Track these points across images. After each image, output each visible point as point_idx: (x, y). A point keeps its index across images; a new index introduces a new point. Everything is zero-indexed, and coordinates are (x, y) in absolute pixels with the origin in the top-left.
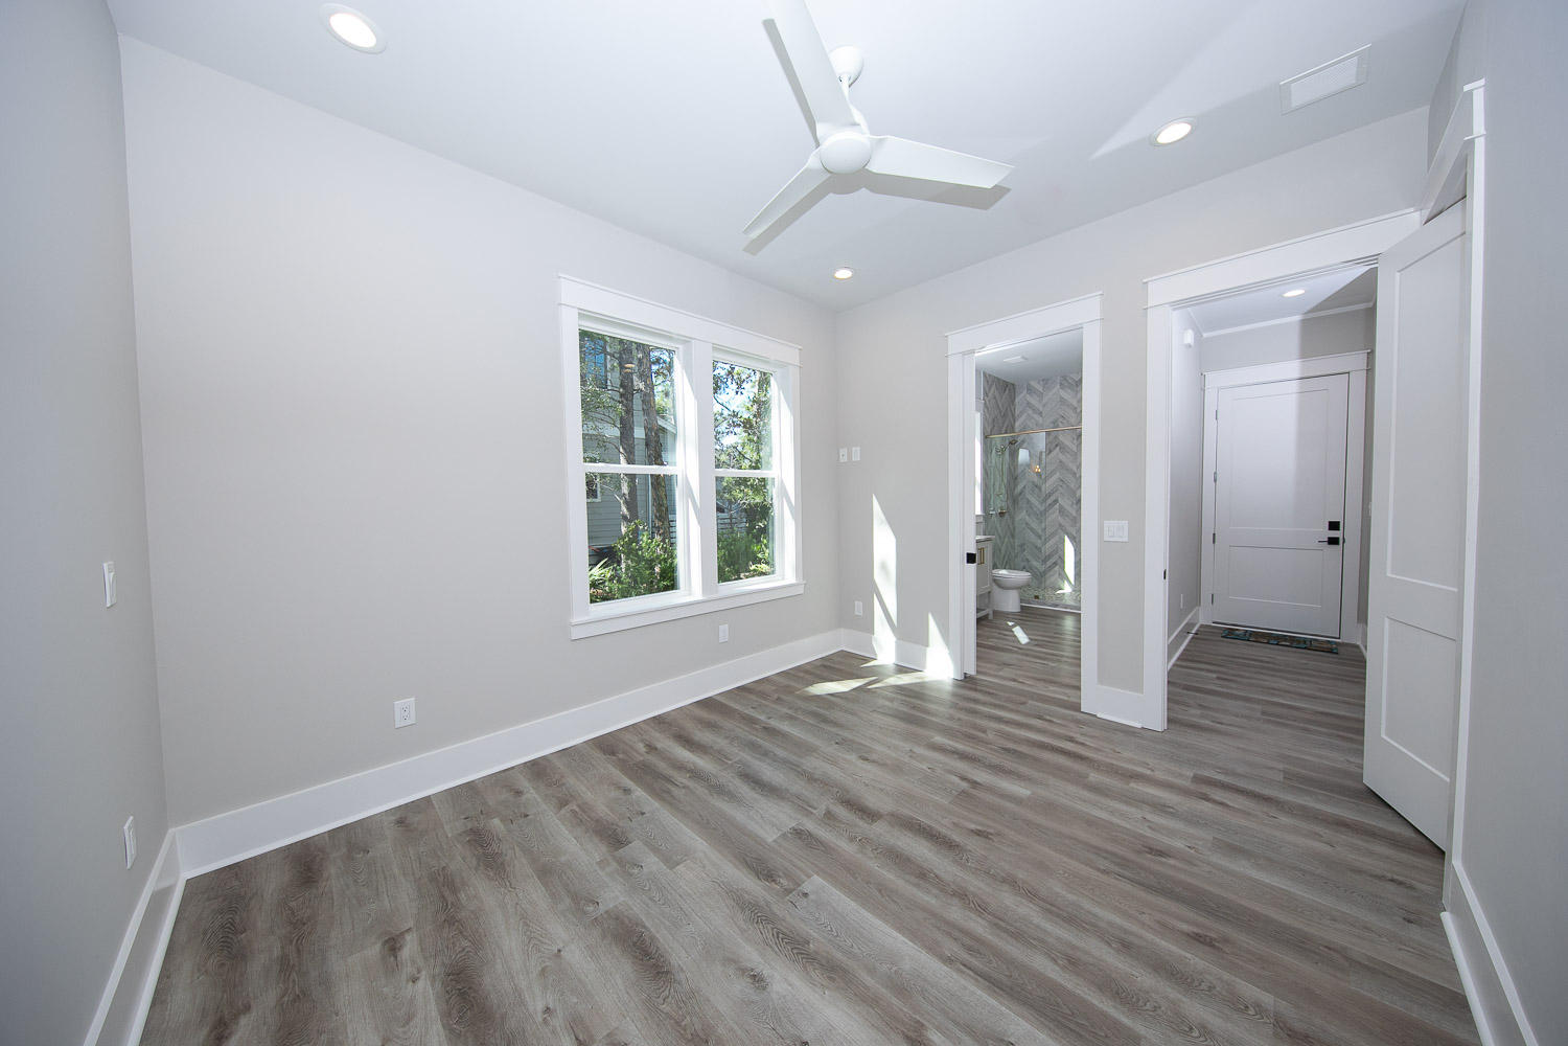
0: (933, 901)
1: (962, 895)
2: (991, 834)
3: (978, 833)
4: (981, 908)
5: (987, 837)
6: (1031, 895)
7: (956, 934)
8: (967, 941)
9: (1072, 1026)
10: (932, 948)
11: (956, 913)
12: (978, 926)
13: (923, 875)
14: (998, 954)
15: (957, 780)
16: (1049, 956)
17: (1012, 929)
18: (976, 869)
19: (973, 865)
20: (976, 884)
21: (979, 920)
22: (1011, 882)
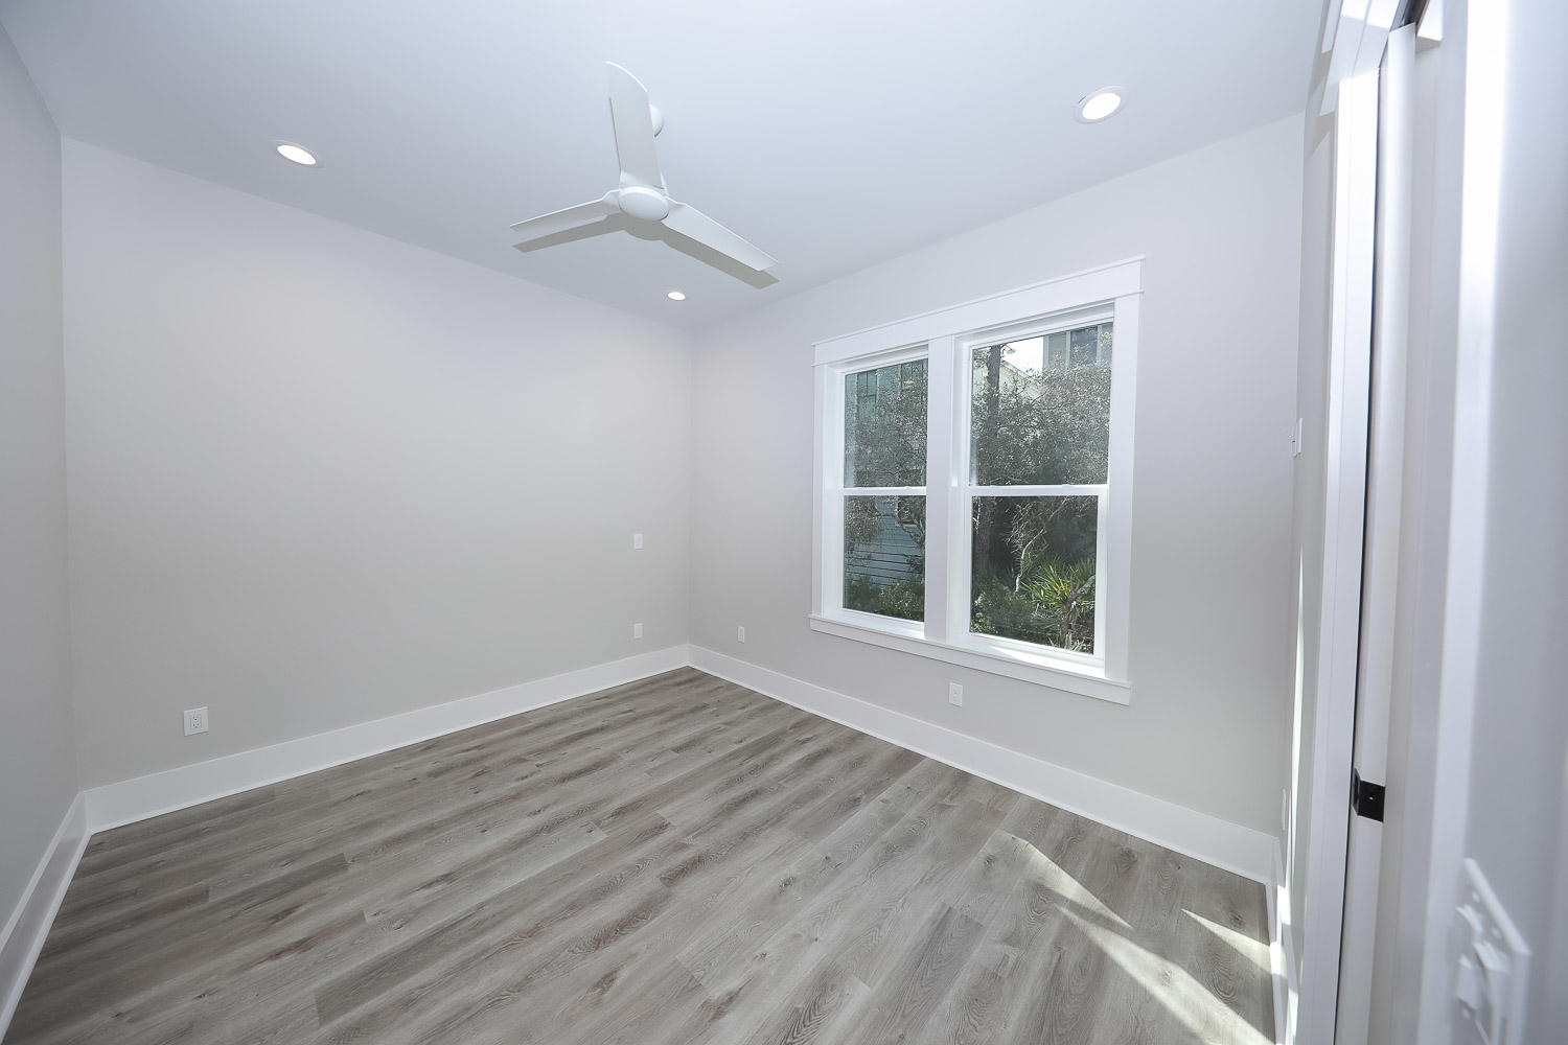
0: (539, 909)
1: (533, 933)
2: (602, 993)
3: (609, 978)
4: (510, 944)
5: (599, 984)
6: (495, 1001)
7: (498, 918)
8: (488, 923)
9: (373, 974)
10: (498, 898)
11: (518, 923)
12: (493, 937)
13: (573, 907)
14: (463, 941)
15: (732, 984)
16: (429, 985)
17: (473, 964)
18: (556, 957)
19: (562, 955)
20: (537, 951)
21: (499, 939)
22: (521, 986)
